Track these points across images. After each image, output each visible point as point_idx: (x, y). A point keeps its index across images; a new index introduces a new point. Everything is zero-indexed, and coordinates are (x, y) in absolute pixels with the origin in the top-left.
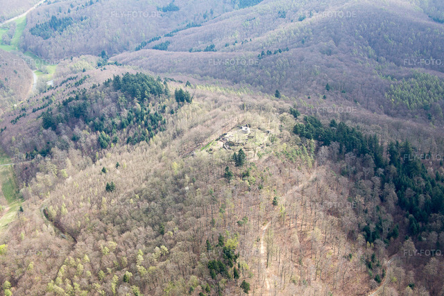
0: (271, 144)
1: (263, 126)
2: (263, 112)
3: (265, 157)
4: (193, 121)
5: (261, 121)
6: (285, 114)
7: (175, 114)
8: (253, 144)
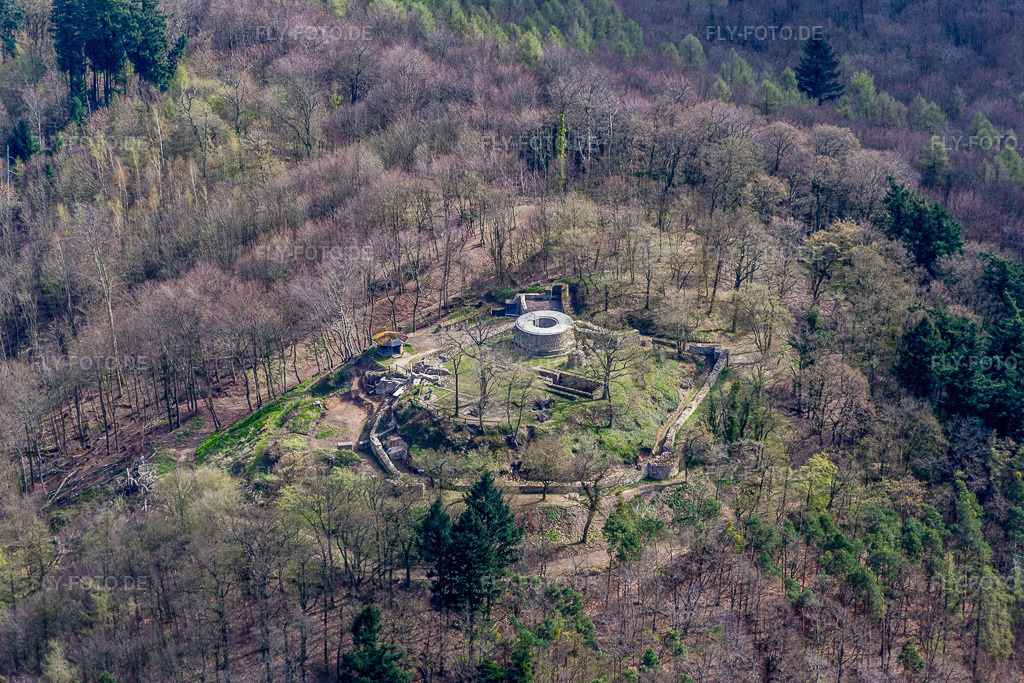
0: (717, 451)
1: (678, 306)
2: (686, 200)
3: (664, 553)
4: (161, 226)
5: (662, 271)
6: (849, 228)
7: (38, 161)
8: (588, 439)
